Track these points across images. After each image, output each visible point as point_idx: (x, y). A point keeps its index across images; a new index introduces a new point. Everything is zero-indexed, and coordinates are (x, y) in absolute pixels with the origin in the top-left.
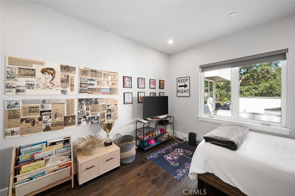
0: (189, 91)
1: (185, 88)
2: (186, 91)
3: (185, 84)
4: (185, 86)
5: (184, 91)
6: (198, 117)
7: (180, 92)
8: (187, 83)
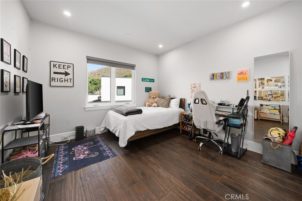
0: (72, 80)
1: (65, 76)
2: (67, 80)
3: (65, 71)
4: (66, 74)
5: (64, 80)
6: (85, 108)
7: (56, 80)
8: (69, 71)
